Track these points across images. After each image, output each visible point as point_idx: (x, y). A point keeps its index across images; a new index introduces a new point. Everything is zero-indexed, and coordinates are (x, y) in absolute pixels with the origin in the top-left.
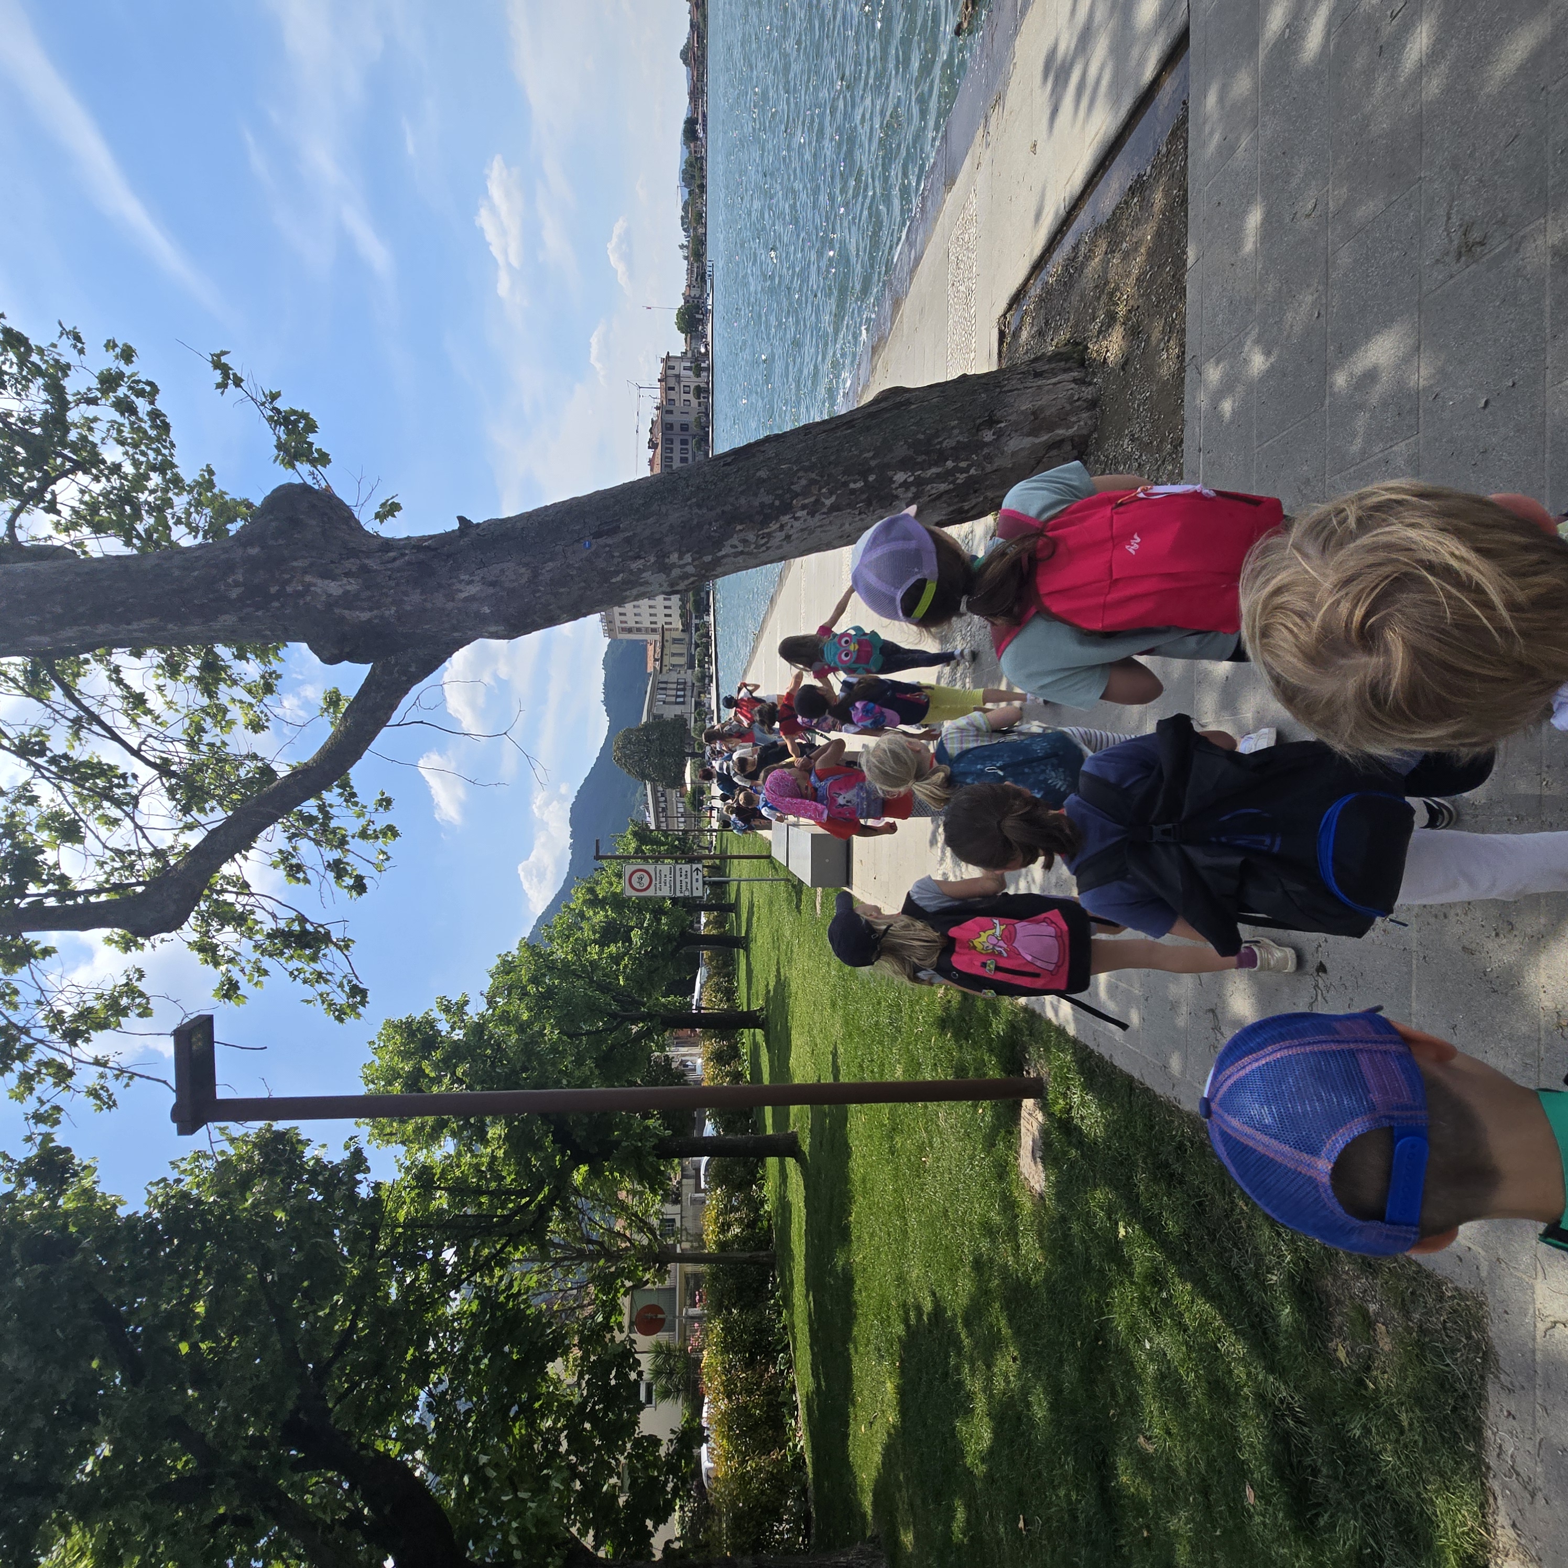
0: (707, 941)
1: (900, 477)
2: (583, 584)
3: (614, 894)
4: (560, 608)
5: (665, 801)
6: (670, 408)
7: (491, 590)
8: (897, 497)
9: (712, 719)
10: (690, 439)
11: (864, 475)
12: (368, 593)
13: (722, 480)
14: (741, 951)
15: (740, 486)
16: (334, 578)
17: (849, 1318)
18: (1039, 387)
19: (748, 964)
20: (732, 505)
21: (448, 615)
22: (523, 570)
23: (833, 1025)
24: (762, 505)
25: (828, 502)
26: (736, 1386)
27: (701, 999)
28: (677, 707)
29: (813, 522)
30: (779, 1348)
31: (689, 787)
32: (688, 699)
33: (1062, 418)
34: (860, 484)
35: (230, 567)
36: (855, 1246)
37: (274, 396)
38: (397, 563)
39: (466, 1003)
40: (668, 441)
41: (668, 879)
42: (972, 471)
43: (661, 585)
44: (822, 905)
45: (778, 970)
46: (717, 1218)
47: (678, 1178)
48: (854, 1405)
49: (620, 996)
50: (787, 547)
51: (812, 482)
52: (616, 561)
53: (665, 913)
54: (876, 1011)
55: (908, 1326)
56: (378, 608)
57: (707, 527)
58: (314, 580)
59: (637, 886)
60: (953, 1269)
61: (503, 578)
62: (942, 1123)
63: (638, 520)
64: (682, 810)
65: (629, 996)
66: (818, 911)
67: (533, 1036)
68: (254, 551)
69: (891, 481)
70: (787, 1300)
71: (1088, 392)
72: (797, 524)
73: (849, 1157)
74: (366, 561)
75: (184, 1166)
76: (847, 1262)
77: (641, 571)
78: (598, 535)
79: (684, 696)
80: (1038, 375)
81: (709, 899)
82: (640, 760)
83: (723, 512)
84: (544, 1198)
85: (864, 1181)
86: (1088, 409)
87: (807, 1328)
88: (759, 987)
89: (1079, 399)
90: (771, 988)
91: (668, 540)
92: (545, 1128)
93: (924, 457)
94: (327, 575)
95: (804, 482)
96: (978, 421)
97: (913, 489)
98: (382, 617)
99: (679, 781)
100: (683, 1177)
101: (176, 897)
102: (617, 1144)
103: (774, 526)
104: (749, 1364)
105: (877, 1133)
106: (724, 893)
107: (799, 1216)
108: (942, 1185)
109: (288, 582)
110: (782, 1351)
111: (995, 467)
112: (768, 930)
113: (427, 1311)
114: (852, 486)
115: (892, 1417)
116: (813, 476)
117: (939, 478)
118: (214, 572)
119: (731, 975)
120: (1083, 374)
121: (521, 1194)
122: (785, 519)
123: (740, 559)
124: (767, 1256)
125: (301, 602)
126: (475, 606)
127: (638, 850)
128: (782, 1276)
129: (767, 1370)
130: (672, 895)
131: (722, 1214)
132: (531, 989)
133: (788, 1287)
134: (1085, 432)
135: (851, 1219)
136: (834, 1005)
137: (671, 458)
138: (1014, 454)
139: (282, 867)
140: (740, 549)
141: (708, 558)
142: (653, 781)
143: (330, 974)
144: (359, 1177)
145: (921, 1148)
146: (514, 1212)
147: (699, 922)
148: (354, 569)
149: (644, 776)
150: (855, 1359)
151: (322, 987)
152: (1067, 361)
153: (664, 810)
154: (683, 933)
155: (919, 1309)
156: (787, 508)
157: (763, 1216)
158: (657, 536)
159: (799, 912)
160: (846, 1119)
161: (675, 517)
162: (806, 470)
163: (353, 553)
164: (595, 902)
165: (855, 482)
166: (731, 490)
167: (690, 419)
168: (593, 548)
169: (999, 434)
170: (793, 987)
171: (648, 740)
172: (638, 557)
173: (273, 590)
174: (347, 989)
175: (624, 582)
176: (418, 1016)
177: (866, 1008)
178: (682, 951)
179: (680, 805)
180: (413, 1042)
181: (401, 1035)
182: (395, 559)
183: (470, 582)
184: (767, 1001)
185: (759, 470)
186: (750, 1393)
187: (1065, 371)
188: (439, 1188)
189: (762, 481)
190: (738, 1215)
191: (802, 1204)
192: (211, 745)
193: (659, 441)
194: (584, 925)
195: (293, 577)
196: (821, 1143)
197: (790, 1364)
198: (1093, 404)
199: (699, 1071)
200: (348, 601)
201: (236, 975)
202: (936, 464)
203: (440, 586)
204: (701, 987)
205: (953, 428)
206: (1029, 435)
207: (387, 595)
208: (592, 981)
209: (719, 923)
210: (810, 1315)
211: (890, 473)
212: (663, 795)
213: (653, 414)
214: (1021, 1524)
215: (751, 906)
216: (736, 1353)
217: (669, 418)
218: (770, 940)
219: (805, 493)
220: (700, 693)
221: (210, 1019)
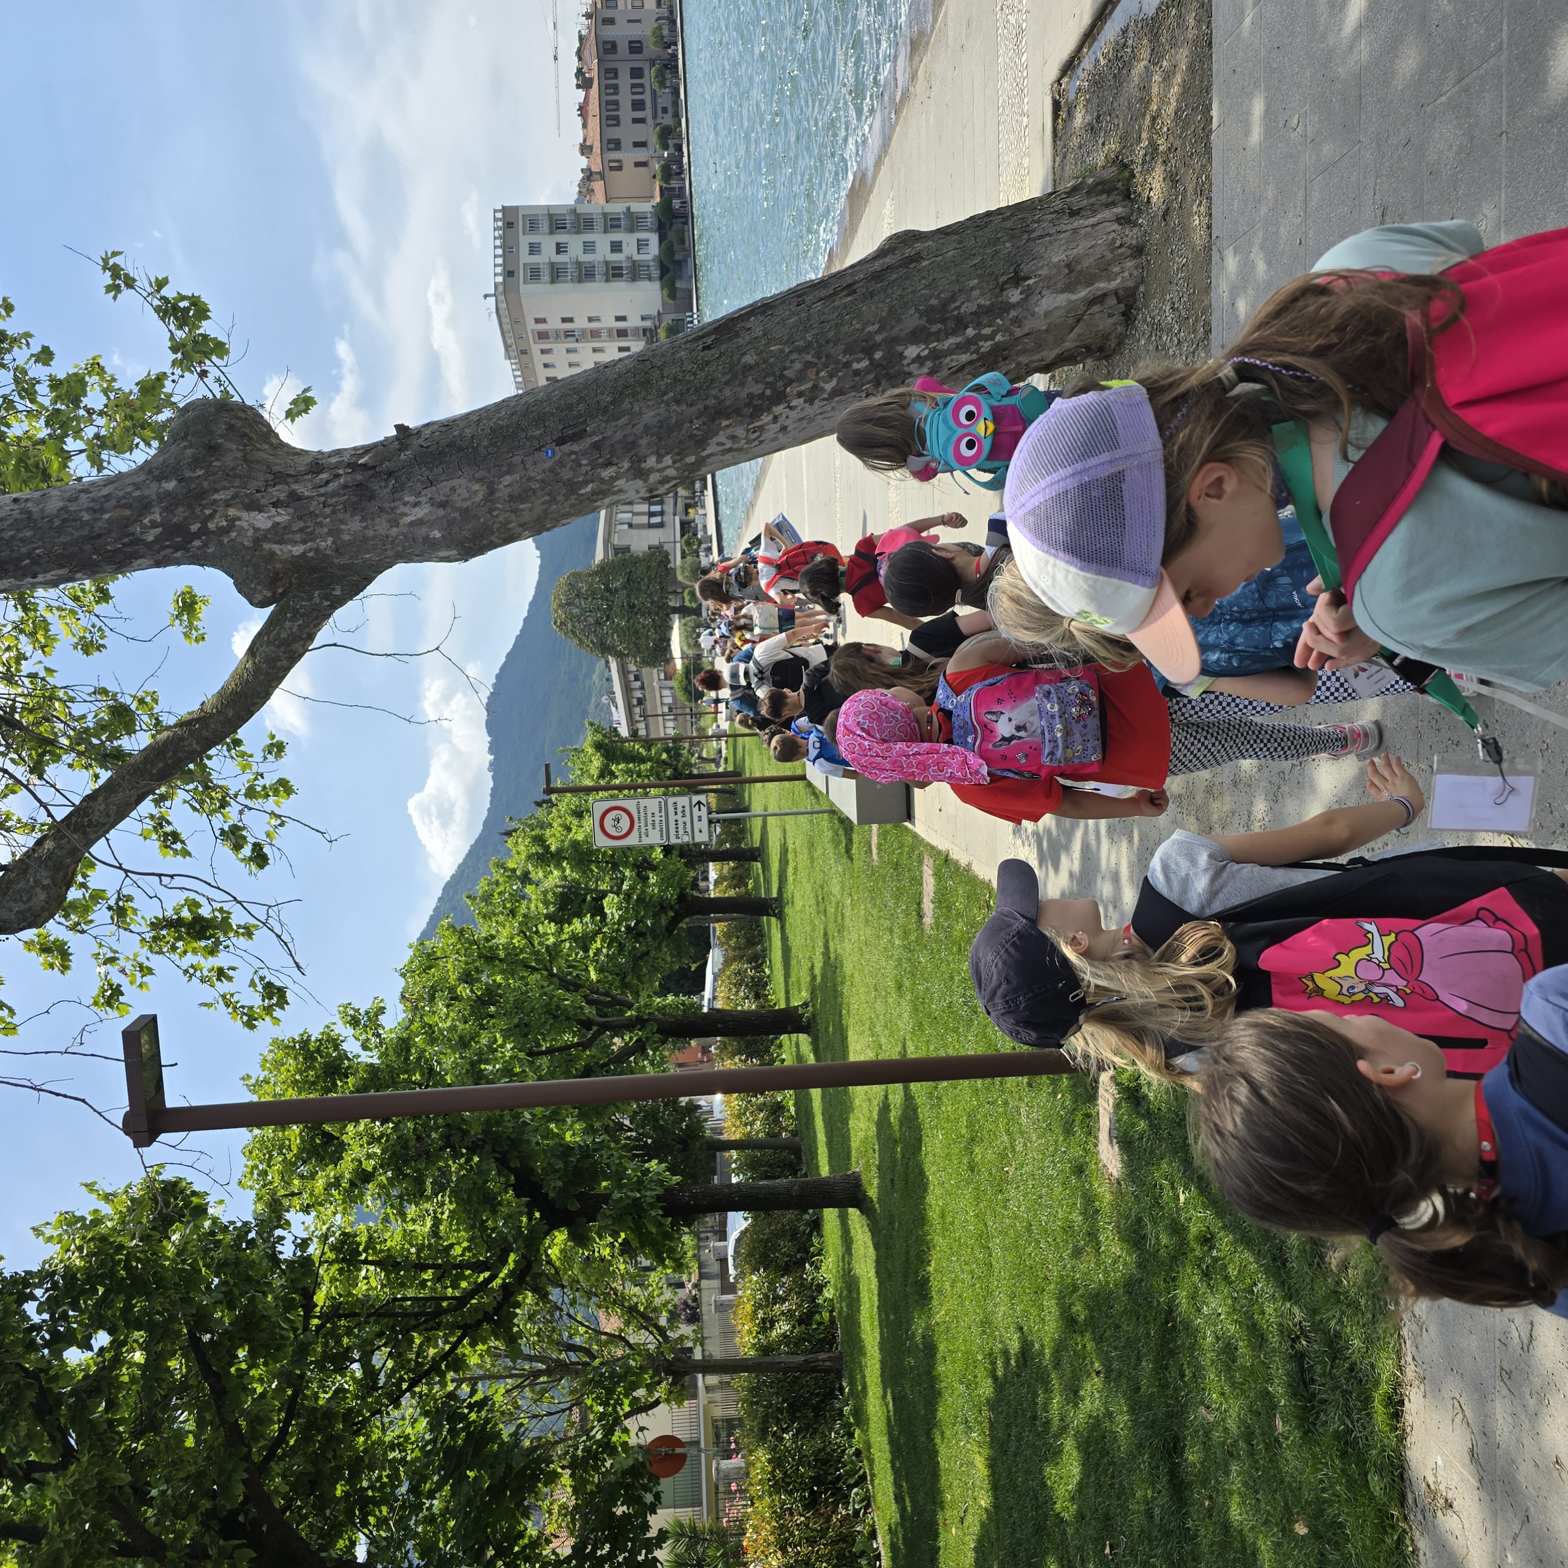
0: (721, 906)
1: (912, 351)
2: (547, 498)
3: (575, 844)
4: (522, 525)
5: (642, 688)
6: (609, 14)
7: (441, 512)
8: (910, 374)
9: (709, 550)
10: (646, 66)
11: (868, 351)
12: (301, 524)
13: (702, 370)
14: (773, 920)
15: (724, 374)
16: (260, 509)
17: (932, 1396)
18: (1075, 231)
19: (784, 939)
20: (716, 398)
21: (393, 542)
22: (476, 487)
23: (900, 1015)
24: (751, 396)
25: (828, 387)
26: (792, 1534)
27: (714, 998)
28: (652, 531)
29: (810, 410)
30: (852, 1481)
31: (679, 664)
32: (668, 518)
33: (1103, 269)
34: (865, 364)
35: (145, 506)
36: (935, 1302)
37: (161, 284)
38: (332, 486)
39: (382, 1010)
40: (609, 73)
41: (657, 819)
42: (999, 338)
43: (637, 492)
44: (880, 845)
45: (826, 947)
46: (755, 1312)
47: (695, 1278)
48: (942, 1508)
49: (593, 995)
50: (783, 439)
51: (808, 365)
52: (584, 469)
53: (654, 868)
54: (949, 989)
55: (995, 1378)
56: (312, 540)
57: (687, 425)
58: (239, 514)
59: (612, 832)
60: (1038, 1291)
61: (455, 497)
62: (1024, 1120)
63: (607, 422)
64: (669, 700)
65: (607, 994)
66: (875, 857)
67: (480, 1053)
68: (170, 485)
69: (901, 356)
70: (860, 1415)
71: (1132, 236)
72: (793, 414)
73: (925, 1190)
74: (295, 487)
75: (49, 1231)
76: (928, 1327)
77: (613, 479)
78: (561, 441)
79: (662, 513)
80: (1074, 213)
81: (721, 842)
82: (598, 623)
83: (706, 407)
84: (511, 1274)
85: (943, 1216)
86: (1133, 256)
87: (885, 1439)
88: (801, 974)
89: (1121, 246)
90: (817, 971)
91: (644, 442)
92: (502, 1179)
93: (939, 326)
94: (253, 506)
95: (798, 366)
96: (1004, 278)
97: (929, 364)
98: (317, 550)
99: (661, 653)
100: (702, 1276)
101: (46, 882)
102: (606, 1198)
103: (766, 418)
104: (811, 1504)
105: (955, 1149)
106: (743, 831)
107: (870, 1291)
108: (1025, 1196)
109: (211, 516)
110: (856, 1485)
111: (1026, 329)
112: (808, 887)
113: (357, 1433)
114: (856, 366)
115: (985, 1501)
116: (809, 358)
117: (959, 348)
118: (127, 512)
119: (759, 959)
120: (1127, 210)
121: (479, 1267)
122: (778, 409)
123: (728, 456)
124: (830, 1359)
125: (226, 540)
126: (423, 531)
127: (605, 772)
128: (852, 1383)
129: (835, 1511)
130: (664, 842)
131: (760, 1306)
132: (464, 991)
133: (860, 1395)
134: (1130, 284)
135: (931, 1269)
136: (899, 987)
137: (616, 103)
138: (1046, 314)
139: (155, 836)
140: (728, 446)
141: (691, 459)
142: (619, 655)
143: (233, 969)
144: (278, 1232)
145: (1003, 1156)
146: (469, 1294)
147: (706, 879)
148: (282, 496)
149: (605, 649)
150: (943, 1451)
151: (224, 987)
152: (1109, 192)
153: (640, 702)
154: (682, 897)
155: (1006, 1353)
156: (779, 397)
157: (823, 1307)
158: (630, 439)
159: (851, 859)
160: (919, 1140)
161: (649, 416)
162: (800, 351)
163: (280, 478)
164: (545, 857)
165: (858, 361)
166: (713, 380)
167: (645, 31)
168: (557, 457)
169: (1028, 293)
170: (848, 968)
171: (608, 590)
172: (609, 464)
173: (194, 528)
174: (260, 988)
175: (594, 493)
176: (316, 1034)
177: (937, 987)
178: (683, 925)
179: (666, 692)
180: (314, 1068)
181: (295, 1058)
182: (327, 482)
183: (416, 505)
184: (813, 992)
185: (743, 354)
186: (811, 1542)
187: (1107, 206)
188: (366, 1262)
189: (748, 368)
190: (785, 1307)
191: (872, 1273)
192: (33, 676)
193: (594, 74)
194: (529, 889)
195: (215, 511)
196: (892, 1181)
197: (868, 1501)
198: (1139, 251)
199: (717, 1115)
200: (279, 533)
201: (117, 978)
202: (954, 333)
203: (381, 510)
204: (715, 980)
205: (973, 288)
206: (1063, 291)
207: (321, 525)
208: (551, 975)
209: (738, 879)
210: (888, 1419)
211: (899, 348)
212: (637, 678)
213: (581, 25)
214: (1107, 1551)
215: (784, 851)
216: (790, 1493)
217: (609, 33)
218: (813, 901)
219: (801, 377)
220: (687, 507)
221: (154, 1018)
